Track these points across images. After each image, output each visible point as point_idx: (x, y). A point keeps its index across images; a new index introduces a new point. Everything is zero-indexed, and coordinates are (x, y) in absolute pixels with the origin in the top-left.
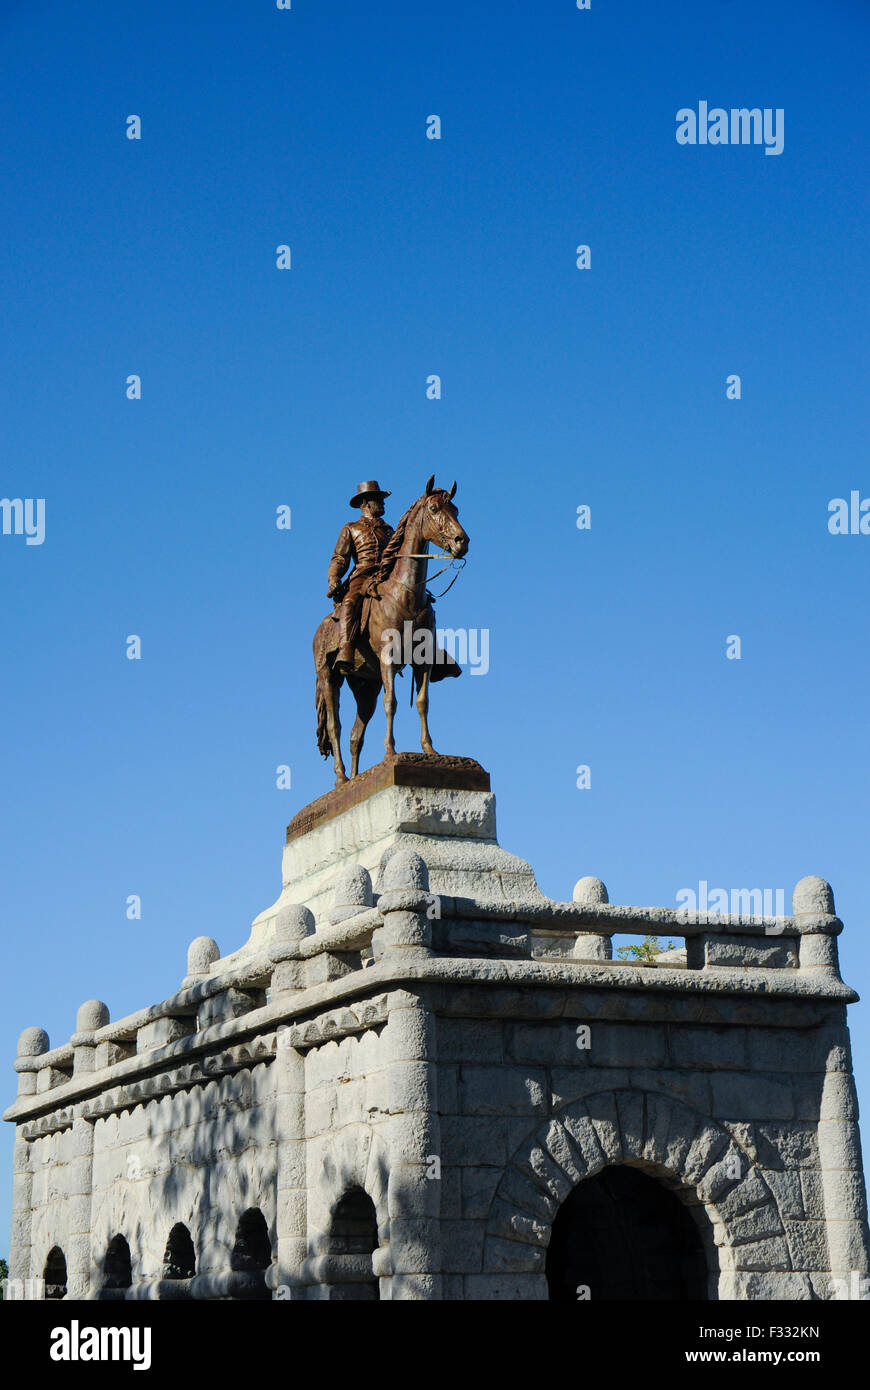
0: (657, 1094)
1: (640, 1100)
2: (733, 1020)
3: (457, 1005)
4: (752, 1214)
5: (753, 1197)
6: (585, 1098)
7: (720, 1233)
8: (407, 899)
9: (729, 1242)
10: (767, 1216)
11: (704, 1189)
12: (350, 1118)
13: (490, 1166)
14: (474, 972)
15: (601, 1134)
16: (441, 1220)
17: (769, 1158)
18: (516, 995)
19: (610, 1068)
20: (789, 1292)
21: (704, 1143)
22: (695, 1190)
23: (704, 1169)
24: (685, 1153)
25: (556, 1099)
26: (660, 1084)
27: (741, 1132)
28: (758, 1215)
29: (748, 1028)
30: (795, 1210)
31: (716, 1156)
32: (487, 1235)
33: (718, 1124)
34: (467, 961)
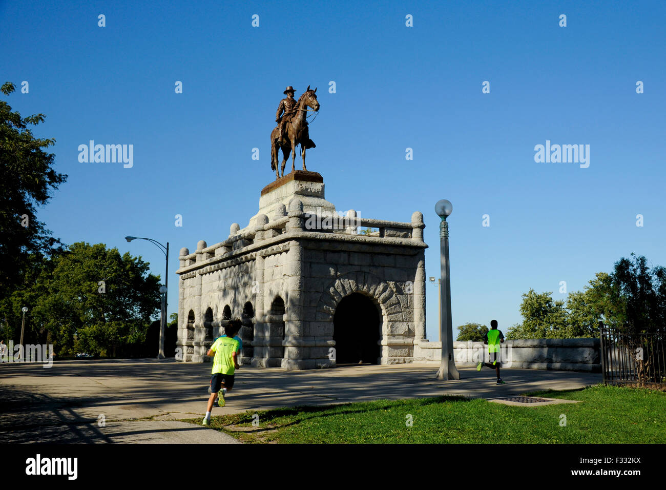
0: (368, 273)
1: (363, 274)
2: (392, 252)
3: (311, 246)
4: (393, 307)
5: (394, 302)
6: (348, 273)
7: (384, 312)
8: (296, 214)
9: (386, 314)
10: (398, 307)
11: (380, 300)
12: (277, 277)
13: (318, 292)
14: (316, 236)
15: (351, 284)
16: (303, 307)
17: (399, 291)
18: (328, 244)
19: (355, 265)
20: (402, 328)
21: (381, 287)
22: (377, 300)
23: (381, 294)
24: (375, 289)
25: (338, 274)
26: (370, 270)
27: (392, 284)
28: (395, 307)
29: (396, 255)
30: (406, 306)
31: (384, 290)
32: (317, 311)
33: (385, 282)
34: (314, 233)
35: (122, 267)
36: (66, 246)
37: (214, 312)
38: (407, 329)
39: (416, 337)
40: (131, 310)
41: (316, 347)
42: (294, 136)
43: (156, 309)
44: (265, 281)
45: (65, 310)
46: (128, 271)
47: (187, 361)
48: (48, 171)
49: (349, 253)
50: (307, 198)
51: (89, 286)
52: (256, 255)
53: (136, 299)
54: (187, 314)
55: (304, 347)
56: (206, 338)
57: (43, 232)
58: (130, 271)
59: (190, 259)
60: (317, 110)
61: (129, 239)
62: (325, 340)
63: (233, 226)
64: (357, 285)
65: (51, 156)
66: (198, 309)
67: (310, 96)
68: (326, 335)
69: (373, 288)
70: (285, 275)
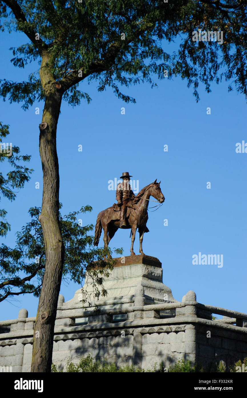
19: (225, 349)
34: (204, 319)
49: (222, 338)
60: (162, 202)
64: (226, 366)
70: (175, 352)
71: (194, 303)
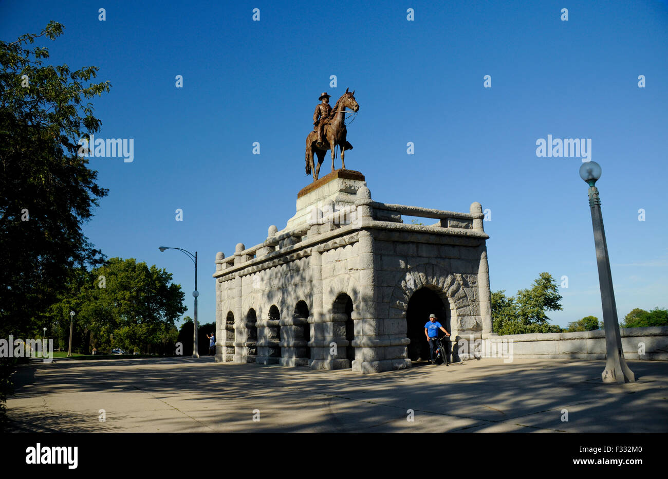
0: (436, 265)
1: (432, 267)
2: (458, 244)
3: (382, 236)
4: (461, 300)
5: (462, 295)
6: (417, 266)
7: (452, 306)
8: (366, 201)
9: (455, 308)
10: (465, 301)
11: (449, 294)
12: (341, 273)
13: (390, 287)
14: (387, 225)
15: (421, 277)
16: (377, 303)
17: (466, 284)
18: (398, 234)
19: (423, 257)
20: (471, 322)
21: (449, 279)
22: (446, 293)
23: (449, 287)
24: (444, 282)
25: (409, 266)
26: (437, 262)
27: (458, 276)
28: (463, 300)
29: (460, 246)
30: (472, 299)
31: (452, 283)
32: (389, 307)
33: (452, 274)
34: (385, 222)
35: (149, 277)
36: (107, 257)
37: (257, 313)
38: (476, 323)
39: (483, 330)
40: (157, 314)
41: (391, 346)
42: (333, 137)
43: (178, 313)
44: (323, 277)
45: (104, 315)
46: (155, 280)
47: (227, 361)
48: (92, 186)
49: (417, 244)
50: (352, 196)
51: (122, 295)
52: (311, 251)
53: (162, 305)
54: (225, 316)
55: (380, 347)
56: (249, 339)
57: (86, 245)
58: (157, 280)
59: (227, 263)
60: (357, 111)
61: (162, 249)
62: (400, 339)
63: (271, 228)
64: (427, 278)
65: (94, 172)
66: (239, 310)
67: (349, 98)
68: (401, 333)
69: (441, 279)
70: (351, 269)
71: (370, 201)
